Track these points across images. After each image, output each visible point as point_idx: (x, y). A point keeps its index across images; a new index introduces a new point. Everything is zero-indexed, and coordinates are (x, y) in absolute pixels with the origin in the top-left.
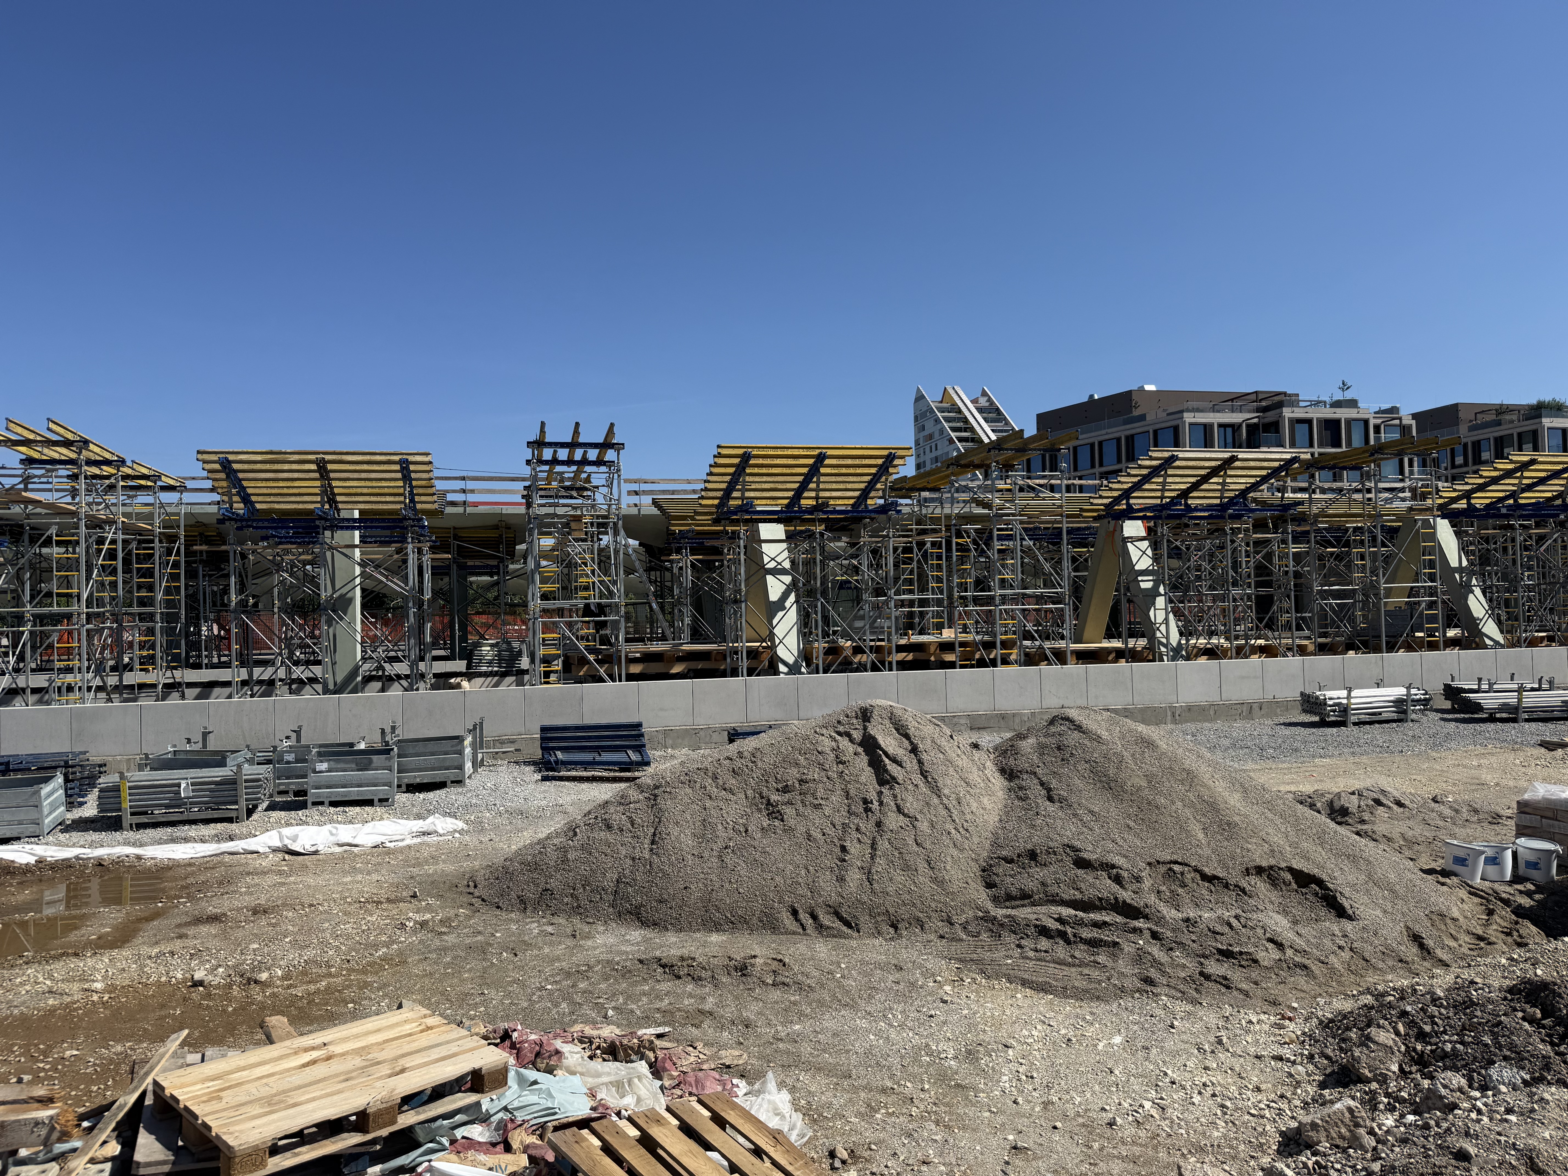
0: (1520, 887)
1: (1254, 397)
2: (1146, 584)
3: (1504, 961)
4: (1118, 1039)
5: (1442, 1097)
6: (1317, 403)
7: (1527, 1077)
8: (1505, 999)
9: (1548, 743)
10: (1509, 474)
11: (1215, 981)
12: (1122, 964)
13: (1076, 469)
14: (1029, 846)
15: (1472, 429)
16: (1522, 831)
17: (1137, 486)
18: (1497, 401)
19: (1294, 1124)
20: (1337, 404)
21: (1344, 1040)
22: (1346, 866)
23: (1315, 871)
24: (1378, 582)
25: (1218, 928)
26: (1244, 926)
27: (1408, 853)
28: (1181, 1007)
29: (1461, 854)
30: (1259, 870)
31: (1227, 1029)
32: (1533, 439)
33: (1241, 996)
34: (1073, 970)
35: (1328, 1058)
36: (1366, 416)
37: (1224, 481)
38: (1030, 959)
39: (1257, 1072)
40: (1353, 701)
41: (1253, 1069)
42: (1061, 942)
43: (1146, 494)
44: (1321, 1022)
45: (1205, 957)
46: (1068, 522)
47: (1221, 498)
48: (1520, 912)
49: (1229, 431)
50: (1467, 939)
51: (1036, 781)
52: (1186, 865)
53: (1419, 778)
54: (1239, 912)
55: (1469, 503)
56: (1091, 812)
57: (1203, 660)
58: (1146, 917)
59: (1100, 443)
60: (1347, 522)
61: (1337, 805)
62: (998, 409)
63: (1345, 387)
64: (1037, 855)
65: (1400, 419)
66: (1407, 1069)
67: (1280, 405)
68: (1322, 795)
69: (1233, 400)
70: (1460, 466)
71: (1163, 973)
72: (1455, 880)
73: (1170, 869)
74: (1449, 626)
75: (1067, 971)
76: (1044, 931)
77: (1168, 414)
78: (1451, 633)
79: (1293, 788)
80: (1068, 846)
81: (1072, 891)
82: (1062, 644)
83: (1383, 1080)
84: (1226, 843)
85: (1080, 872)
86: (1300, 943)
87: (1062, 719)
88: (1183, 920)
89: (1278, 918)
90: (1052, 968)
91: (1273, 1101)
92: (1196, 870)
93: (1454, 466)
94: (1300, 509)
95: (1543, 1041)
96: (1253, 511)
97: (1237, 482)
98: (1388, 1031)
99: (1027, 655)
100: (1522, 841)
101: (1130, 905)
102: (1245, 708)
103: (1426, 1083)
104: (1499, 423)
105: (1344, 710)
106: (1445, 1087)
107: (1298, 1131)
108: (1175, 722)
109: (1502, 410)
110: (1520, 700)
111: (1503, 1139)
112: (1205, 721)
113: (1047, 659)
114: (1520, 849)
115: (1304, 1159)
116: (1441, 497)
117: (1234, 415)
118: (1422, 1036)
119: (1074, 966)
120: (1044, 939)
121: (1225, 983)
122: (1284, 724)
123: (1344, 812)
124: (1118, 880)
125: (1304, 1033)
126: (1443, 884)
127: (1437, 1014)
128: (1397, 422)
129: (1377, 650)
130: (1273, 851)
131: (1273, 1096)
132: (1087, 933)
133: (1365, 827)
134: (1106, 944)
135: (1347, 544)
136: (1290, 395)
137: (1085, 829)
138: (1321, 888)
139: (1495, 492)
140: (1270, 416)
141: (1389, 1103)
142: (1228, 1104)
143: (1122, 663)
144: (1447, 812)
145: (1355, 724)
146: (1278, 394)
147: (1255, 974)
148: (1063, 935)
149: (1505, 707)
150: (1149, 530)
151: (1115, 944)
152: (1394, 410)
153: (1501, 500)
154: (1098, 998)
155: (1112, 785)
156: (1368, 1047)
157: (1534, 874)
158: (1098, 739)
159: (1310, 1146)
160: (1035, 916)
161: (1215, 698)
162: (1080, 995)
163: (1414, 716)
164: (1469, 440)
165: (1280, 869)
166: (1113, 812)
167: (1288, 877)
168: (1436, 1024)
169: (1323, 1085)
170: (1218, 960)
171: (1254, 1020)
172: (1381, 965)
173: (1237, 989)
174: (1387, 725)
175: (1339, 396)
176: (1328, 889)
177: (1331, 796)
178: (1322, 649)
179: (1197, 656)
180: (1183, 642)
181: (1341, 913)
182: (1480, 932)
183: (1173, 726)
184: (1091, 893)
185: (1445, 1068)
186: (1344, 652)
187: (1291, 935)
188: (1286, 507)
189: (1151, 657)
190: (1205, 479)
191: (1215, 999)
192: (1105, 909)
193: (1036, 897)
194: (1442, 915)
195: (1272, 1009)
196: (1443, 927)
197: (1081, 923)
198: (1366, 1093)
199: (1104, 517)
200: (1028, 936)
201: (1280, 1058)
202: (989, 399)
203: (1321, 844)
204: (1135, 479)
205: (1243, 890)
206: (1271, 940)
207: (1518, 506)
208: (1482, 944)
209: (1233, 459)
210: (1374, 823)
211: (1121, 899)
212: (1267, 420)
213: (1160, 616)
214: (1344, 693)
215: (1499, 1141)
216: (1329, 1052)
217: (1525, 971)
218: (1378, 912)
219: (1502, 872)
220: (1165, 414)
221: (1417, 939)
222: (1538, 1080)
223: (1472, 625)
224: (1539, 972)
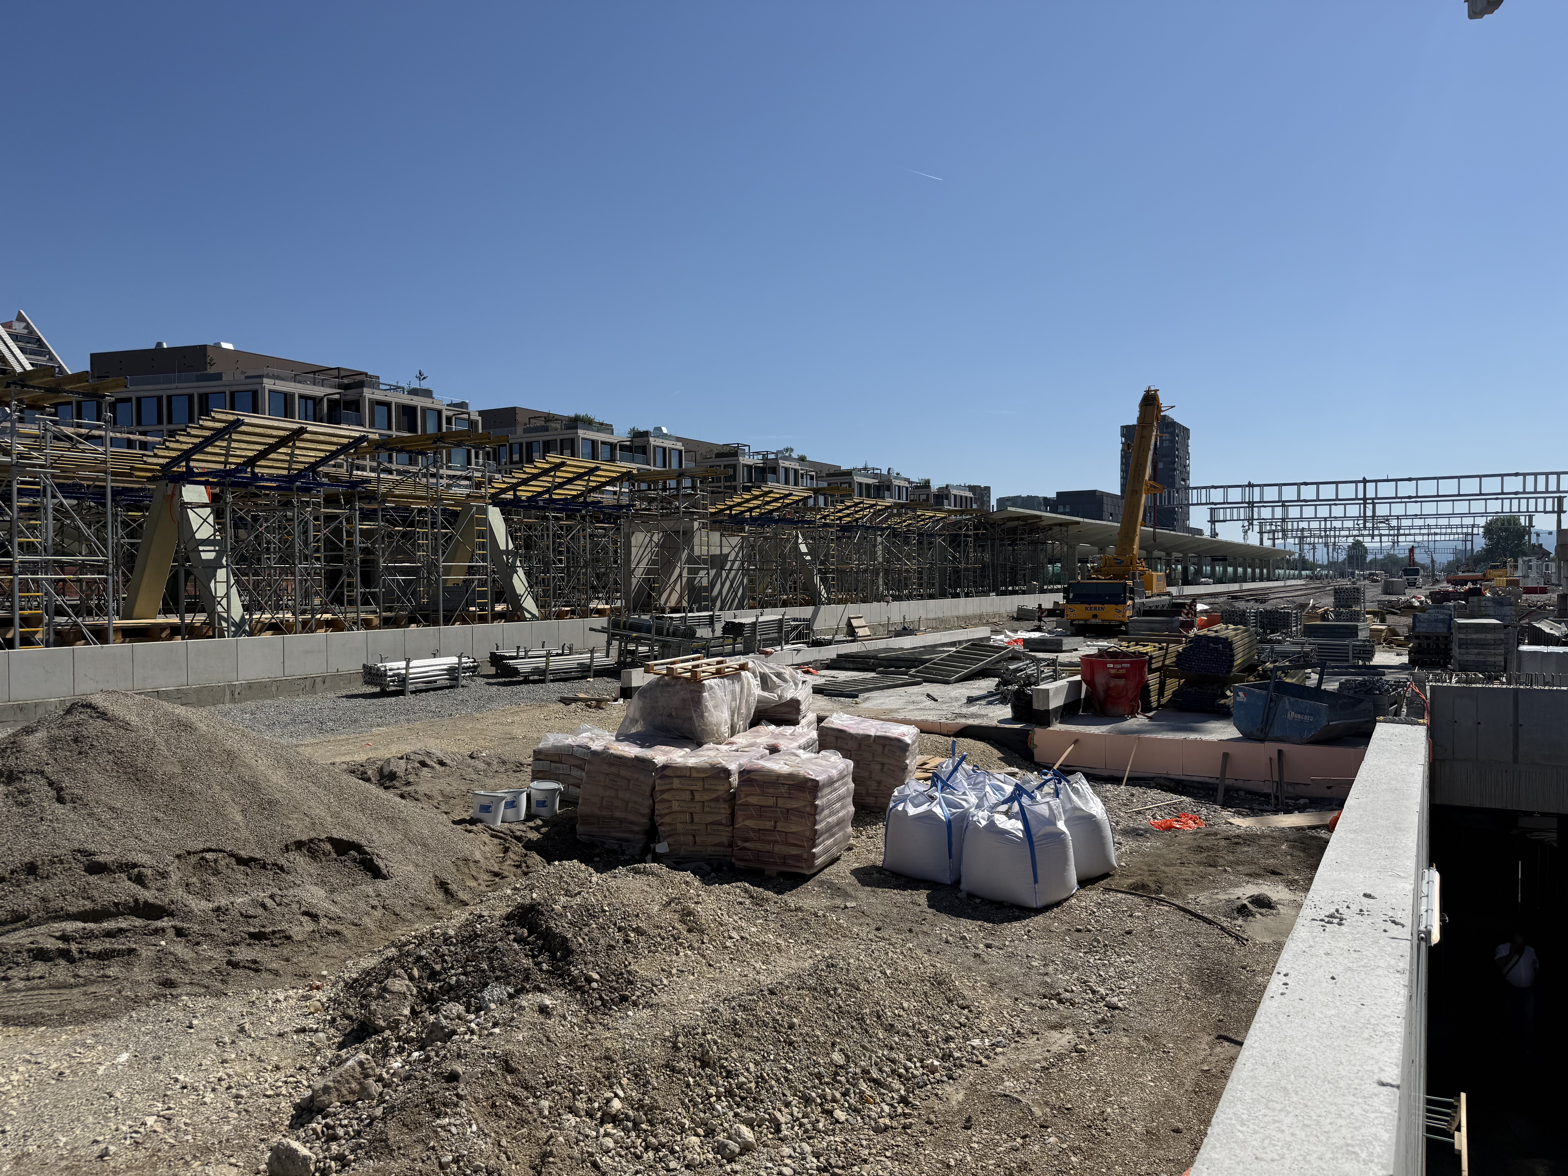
0: (531, 824)
1: (336, 373)
2: (208, 555)
3: (509, 891)
4: (124, 1057)
5: (443, 1028)
6: (397, 388)
7: (511, 991)
8: (503, 926)
9: (566, 698)
10: (545, 472)
11: (245, 967)
12: (139, 973)
13: (139, 423)
14: (27, 859)
15: (526, 431)
16: (537, 776)
17: (198, 448)
18: (546, 410)
19: (308, 1093)
20: (414, 392)
21: (364, 997)
22: (384, 827)
23: (355, 838)
24: (437, 560)
25: (252, 911)
26: (279, 905)
27: (444, 808)
28: (203, 1003)
29: (486, 802)
30: (299, 845)
31: (252, 1014)
32: (569, 446)
33: (271, 977)
34: (75, 991)
35: (349, 1018)
36: (440, 407)
37: (292, 452)
38: (19, 991)
39: (278, 1050)
40: (411, 671)
41: (274, 1048)
42: (63, 962)
43: (209, 458)
44: (346, 984)
45: (235, 944)
46: (113, 481)
47: (289, 469)
48: (530, 846)
49: (310, 403)
50: (486, 878)
51: (43, 781)
52: (221, 851)
53: (462, 737)
54: (276, 890)
55: (515, 495)
56: (112, 809)
57: (267, 635)
58: (171, 914)
59: (169, 398)
60: (411, 503)
61: (386, 771)
62: (39, 340)
63: (421, 377)
64: (37, 867)
65: (469, 414)
66: (418, 1009)
67: (361, 385)
68: (374, 762)
69: (316, 373)
70: (516, 463)
71: (186, 971)
72: (480, 826)
73: (202, 858)
74: (498, 601)
75: (66, 993)
76: (41, 955)
77: (247, 377)
78: (499, 608)
79: (348, 759)
80: (79, 851)
81: (81, 902)
82: (102, 621)
83: (394, 1026)
84: (266, 822)
85: (93, 879)
86: (335, 910)
87: (83, 706)
88: (213, 910)
89: (314, 889)
90: (47, 996)
91: (291, 1076)
92: (232, 855)
93: (511, 462)
94: (370, 487)
95: (527, 956)
96: (322, 485)
97: (306, 455)
98: (403, 979)
99: (58, 633)
100: (535, 784)
101: (152, 905)
102: (308, 682)
103: (432, 1019)
104: (546, 429)
105: (403, 680)
106: (446, 1017)
107: (311, 1099)
108: (233, 700)
109: (549, 418)
110: (547, 664)
111: (486, 1051)
112: (267, 698)
113: (84, 638)
114: (533, 791)
115: (314, 1125)
116: (493, 487)
117: (316, 388)
118: (433, 976)
119: (77, 986)
120: (40, 963)
121: (255, 967)
122: (347, 697)
123: (393, 776)
124: (140, 880)
125: (330, 999)
126: (470, 832)
127: (447, 952)
128: (466, 416)
129: (436, 623)
130: (313, 824)
131: (292, 1070)
132: (95, 946)
133: (408, 789)
134: (120, 953)
135: (412, 525)
136: (371, 377)
137: (101, 829)
138: (359, 853)
139: (536, 487)
140: (351, 394)
141: (399, 1046)
142: (244, 1092)
143: (178, 641)
144: (481, 766)
145: (412, 692)
146: (361, 373)
147: (286, 951)
148: (65, 954)
149: (536, 671)
150: (214, 498)
151: (131, 951)
152: (463, 405)
153: (540, 494)
154: (104, 1016)
155: (140, 775)
156: (383, 998)
157: (543, 811)
158: (126, 726)
159: (322, 1111)
160: (31, 939)
161: (277, 674)
162: (80, 1018)
163: (464, 682)
164: (524, 441)
165: (320, 840)
166: (139, 805)
167: (328, 847)
168: (446, 962)
169: (341, 1046)
170: (249, 945)
171: (281, 998)
172: (410, 916)
173: (266, 970)
174: (440, 692)
175: (415, 384)
176: (366, 853)
177: (380, 763)
178: (387, 623)
179: (261, 631)
180: (247, 617)
181: (376, 873)
182: (496, 869)
183: (232, 706)
184: (104, 899)
185: (450, 1000)
186: (407, 625)
187: (327, 905)
188: (354, 484)
189: (211, 633)
190: (273, 448)
191: (242, 985)
192: (122, 914)
193: (34, 917)
194: (466, 860)
195: (301, 983)
196: (467, 871)
197: (91, 936)
198: (379, 1042)
199: (160, 478)
200: (18, 964)
201: (303, 1030)
202: (28, 326)
203: (362, 811)
204: (197, 441)
205: (281, 868)
206: (306, 913)
207: (552, 501)
208: (497, 879)
209: (302, 431)
210: (417, 783)
211: (141, 900)
212: (348, 398)
213: (221, 590)
214: (403, 664)
215: (483, 1054)
216: (351, 1012)
217: (523, 897)
218: (411, 868)
219: (518, 813)
220: (243, 377)
221: (443, 886)
222: (519, 991)
223: (515, 600)
224: (534, 895)
